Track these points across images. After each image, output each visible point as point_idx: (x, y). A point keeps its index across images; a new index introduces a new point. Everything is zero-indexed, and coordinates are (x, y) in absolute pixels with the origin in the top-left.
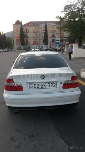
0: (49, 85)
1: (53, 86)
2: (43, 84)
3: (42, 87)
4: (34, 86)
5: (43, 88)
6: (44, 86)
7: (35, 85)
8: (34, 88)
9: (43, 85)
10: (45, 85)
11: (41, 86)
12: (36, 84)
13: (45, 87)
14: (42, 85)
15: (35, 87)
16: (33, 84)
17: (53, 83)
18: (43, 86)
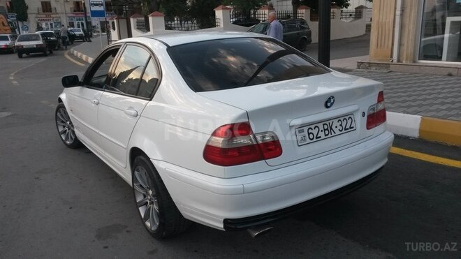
0: (341, 125)
1: (348, 127)
2: (327, 123)
3: (327, 132)
4: (309, 134)
5: (330, 135)
6: (331, 129)
7: (310, 131)
8: (309, 141)
9: (328, 127)
10: (333, 127)
11: (325, 130)
12: (313, 127)
13: (333, 134)
14: (326, 127)
15: (311, 136)
16: (306, 129)
17: (347, 118)
18: (327, 129)
